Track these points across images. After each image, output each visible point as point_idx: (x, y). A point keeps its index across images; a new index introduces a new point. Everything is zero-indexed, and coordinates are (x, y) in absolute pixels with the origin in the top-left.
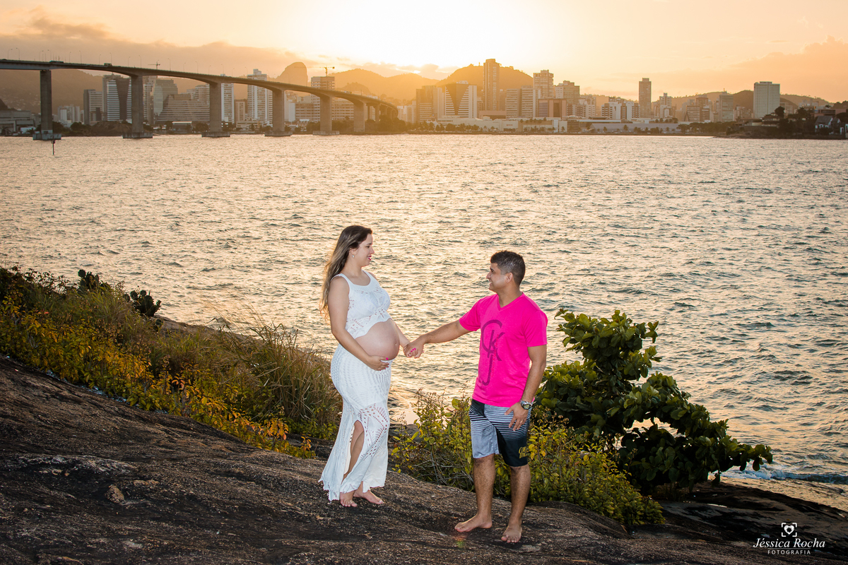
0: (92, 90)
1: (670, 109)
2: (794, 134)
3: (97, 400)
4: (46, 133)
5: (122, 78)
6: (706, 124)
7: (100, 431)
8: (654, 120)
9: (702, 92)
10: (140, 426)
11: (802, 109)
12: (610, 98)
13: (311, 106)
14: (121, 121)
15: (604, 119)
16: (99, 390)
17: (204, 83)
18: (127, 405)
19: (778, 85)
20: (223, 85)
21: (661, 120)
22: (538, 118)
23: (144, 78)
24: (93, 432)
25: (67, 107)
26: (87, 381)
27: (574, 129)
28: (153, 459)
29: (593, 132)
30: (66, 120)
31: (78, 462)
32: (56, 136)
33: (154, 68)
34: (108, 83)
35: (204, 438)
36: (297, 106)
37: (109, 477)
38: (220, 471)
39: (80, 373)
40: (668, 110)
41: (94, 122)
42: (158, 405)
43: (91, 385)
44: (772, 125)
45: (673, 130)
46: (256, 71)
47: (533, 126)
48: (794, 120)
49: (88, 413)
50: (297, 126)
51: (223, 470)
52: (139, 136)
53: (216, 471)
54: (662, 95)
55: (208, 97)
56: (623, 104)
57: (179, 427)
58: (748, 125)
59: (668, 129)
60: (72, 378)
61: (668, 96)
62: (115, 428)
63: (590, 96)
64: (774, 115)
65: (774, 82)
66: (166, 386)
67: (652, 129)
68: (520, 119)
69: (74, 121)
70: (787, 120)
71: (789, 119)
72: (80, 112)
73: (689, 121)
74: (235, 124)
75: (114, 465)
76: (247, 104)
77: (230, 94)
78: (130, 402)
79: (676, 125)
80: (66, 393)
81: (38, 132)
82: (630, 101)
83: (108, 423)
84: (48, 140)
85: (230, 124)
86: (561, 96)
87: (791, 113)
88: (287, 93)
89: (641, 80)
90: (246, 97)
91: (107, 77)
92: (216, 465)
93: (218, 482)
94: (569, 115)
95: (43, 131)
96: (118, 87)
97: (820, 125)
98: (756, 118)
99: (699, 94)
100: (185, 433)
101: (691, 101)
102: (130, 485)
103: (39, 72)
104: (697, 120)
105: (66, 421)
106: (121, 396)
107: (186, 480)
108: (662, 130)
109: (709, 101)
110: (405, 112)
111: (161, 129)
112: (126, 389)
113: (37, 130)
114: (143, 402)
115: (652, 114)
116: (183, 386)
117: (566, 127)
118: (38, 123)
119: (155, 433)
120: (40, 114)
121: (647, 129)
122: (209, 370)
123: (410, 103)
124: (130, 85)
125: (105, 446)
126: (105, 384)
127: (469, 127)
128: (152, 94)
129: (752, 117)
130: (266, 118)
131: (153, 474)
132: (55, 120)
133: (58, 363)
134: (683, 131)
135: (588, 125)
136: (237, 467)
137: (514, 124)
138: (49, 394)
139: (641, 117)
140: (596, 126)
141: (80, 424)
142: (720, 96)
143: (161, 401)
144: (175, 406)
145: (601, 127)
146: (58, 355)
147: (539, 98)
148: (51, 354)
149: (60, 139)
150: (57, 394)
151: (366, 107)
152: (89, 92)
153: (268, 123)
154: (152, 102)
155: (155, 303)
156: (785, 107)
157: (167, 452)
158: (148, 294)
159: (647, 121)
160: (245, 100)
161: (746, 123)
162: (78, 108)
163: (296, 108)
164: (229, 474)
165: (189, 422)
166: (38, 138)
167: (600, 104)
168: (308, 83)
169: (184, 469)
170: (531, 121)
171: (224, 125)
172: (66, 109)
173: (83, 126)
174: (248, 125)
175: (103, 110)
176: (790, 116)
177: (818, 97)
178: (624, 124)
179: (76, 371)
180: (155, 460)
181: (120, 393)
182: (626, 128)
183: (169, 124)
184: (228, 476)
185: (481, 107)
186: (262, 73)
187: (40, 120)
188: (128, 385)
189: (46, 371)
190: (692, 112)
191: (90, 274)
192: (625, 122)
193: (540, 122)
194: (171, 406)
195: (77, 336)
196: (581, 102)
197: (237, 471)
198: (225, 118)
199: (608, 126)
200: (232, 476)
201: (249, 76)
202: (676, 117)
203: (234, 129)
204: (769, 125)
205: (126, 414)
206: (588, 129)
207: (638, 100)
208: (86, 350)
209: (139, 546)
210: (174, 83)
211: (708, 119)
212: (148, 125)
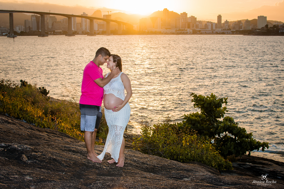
0: (27, 20)
1: (228, 25)
2: (272, 34)
3: (22, 123)
4: (12, 35)
5: (38, 16)
6: (241, 31)
7: (22, 135)
8: (223, 29)
10: (38, 133)
11: (275, 25)
12: (207, 22)
13: (103, 25)
14: (37, 31)
15: (205, 29)
16: (25, 121)
17: (66, 17)
18: (35, 126)
19: (266, 17)
20: (72, 18)
21: (225, 29)
22: (182, 29)
23: (45, 16)
24: (20, 135)
25: (19, 26)
26: (20, 117)
27: (195, 32)
28: (41, 145)
29: (201, 34)
30: (18, 30)
31: (11, 145)
32: (15, 36)
33: (49, 12)
34: (33, 17)
35: (62, 138)
36: (98, 25)
37: (22, 151)
38: (66, 149)
39: (18, 114)
40: (227, 26)
41: (28, 31)
42: (46, 126)
43: (22, 119)
44: (264, 31)
45: (229, 33)
46: (84, 13)
47: (180, 32)
48: (272, 29)
49: (18, 128)
50: (98, 32)
51: (67, 149)
52: (43, 35)
53: (65, 149)
54: (226, 21)
55: (67, 22)
56: (212, 24)
57: (53, 134)
58: (256, 31)
59: (227, 32)
60: (15, 117)
61: (228, 21)
62: (28, 134)
63: (200, 21)
64: (265, 27)
65: (265, 16)
66: (49, 119)
67: (222, 32)
68: (176, 29)
69: (21, 31)
70: (269, 29)
71: (270, 29)
72: (23, 27)
73: (235, 29)
74: (77, 31)
75: (25, 147)
76: (81, 24)
77: (75, 21)
78: (36, 125)
79: (231, 31)
80: (10, 121)
81: (9, 35)
82: (214, 23)
83: (25, 132)
84: (12, 37)
85: (75, 31)
86: (190, 21)
87: (271, 27)
88: (95, 20)
89: (218, 15)
90: (80, 22)
91: (32, 16)
92: (65, 147)
93: (65, 154)
94: (193, 28)
95: (10, 34)
96: (36, 19)
97: (281, 31)
98: (258, 28)
99: (238, 20)
100: (55, 136)
101: (236, 23)
102: (30, 155)
103: (9, 14)
104: (237, 29)
105: (9, 131)
106: (33, 123)
107: (52, 153)
108: (225, 33)
109: (242, 22)
110: (136, 27)
111: (51, 33)
112: (35, 120)
113: (8, 34)
114: (41, 125)
115: (222, 27)
116: (55, 119)
117: (192, 32)
118: (9, 31)
119: (43, 136)
120: (9, 28)
121: (220, 32)
122: (66, 114)
123: (137, 24)
124: (40, 18)
125: (23, 140)
126: (27, 119)
127: (158, 32)
128: (48, 21)
129: (257, 28)
130: (87, 29)
131: (40, 150)
132: (15, 30)
133: (9, 111)
134: (233, 33)
135: (200, 31)
136: (73, 148)
137: (174, 31)
138: (4, 121)
139: (218, 28)
140: (202, 32)
141: (15, 132)
142: (246, 21)
143: (47, 125)
144: (52, 126)
145: (204, 32)
146: (10, 108)
147: (182, 22)
148: (7, 108)
149: (16, 37)
150: (7, 121)
152: (26, 21)
153: (88, 31)
154: (48, 24)
155: (47, 91)
156: (269, 24)
157: (46, 142)
158: (45, 88)
159: (220, 30)
160: (80, 23)
161: (255, 30)
162: (23, 26)
163: (98, 26)
164: (70, 151)
165: (57, 132)
166: (9, 37)
167: (204, 24)
168: (102, 17)
169: (52, 149)
170: (180, 30)
171: (73, 32)
173: (24, 32)
174: (81, 32)
175: (31, 27)
176: (271, 28)
177: (280, 21)
178: (212, 31)
179: (16, 114)
180: (42, 145)
181: (32, 122)
182: (213, 32)
183: (54, 32)
184: (69, 151)
185: (162, 25)
186: (86, 14)
187: (9, 30)
188: (35, 119)
189: (5, 114)
190: (236, 27)
191: (24, 81)
192: (212, 30)
193: (183, 30)
194: (51, 126)
195: (17, 101)
196: (197, 23)
197: (73, 149)
198: (73, 29)
199: (207, 32)
200: (71, 151)
201: (81, 15)
202: (230, 28)
203: (76, 33)
204: (263, 31)
205: (33, 129)
206: (200, 32)
207: (217, 22)
208: (20, 106)
209: (31, 179)
210: (56, 17)
211: (242, 29)
212: (47, 32)
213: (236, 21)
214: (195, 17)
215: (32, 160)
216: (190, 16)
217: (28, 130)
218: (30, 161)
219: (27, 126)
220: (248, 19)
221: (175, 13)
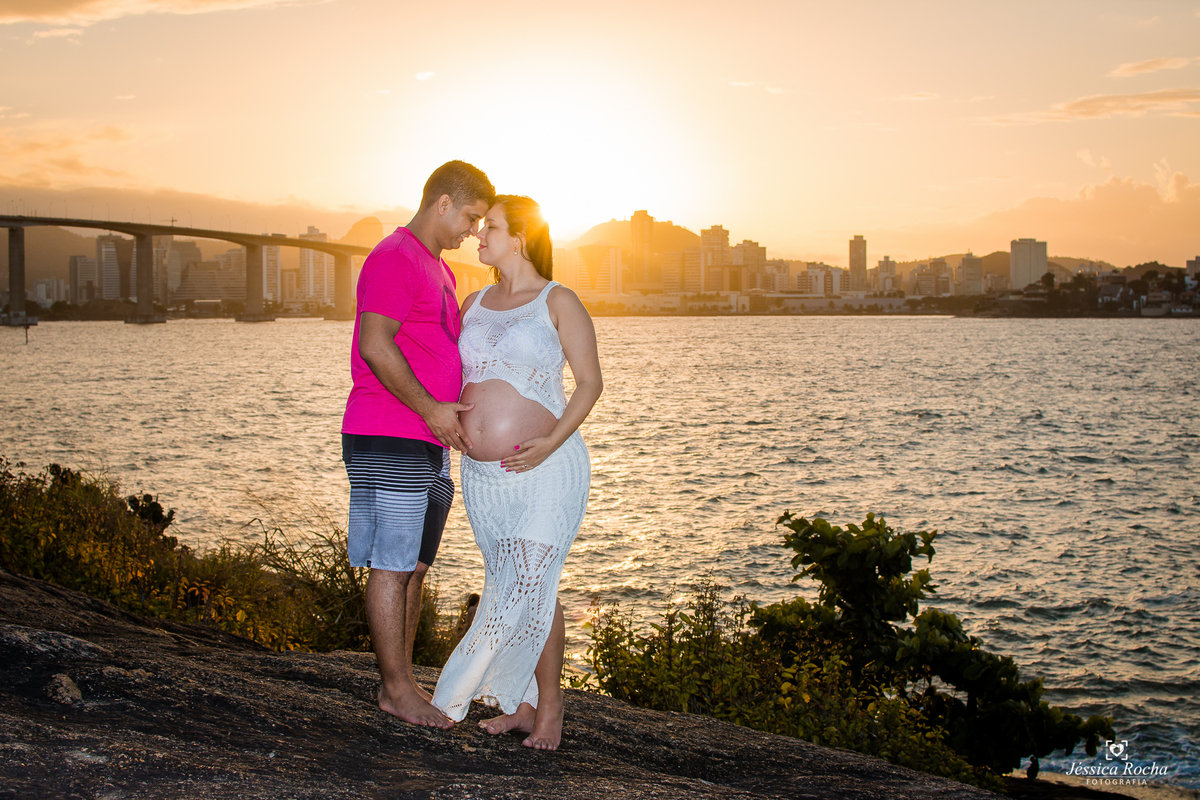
0: (81, 257)
1: (893, 279)
2: (1069, 311)
4: (17, 316)
5: (124, 240)
6: (944, 298)
8: (872, 293)
9: (937, 255)
11: (1080, 275)
12: (809, 264)
14: (121, 300)
15: (801, 293)
17: (239, 246)
19: (1044, 245)
20: (265, 248)
22: (708, 293)
23: (155, 238)
27: (759, 307)
29: (786, 312)
30: (44, 298)
32: (30, 320)
33: (169, 224)
34: (103, 246)
37: (54, 660)
40: (891, 280)
41: (83, 300)
44: (1038, 299)
45: (899, 307)
46: (311, 229)
47: (701, 304)
48: (1068, 291)
52: (146, 320)
54: (883, 260)
55: (244, 265)
56: (827, 271)
58: (1004, 298)
59: (891, 306)
63: (781, 261)
64: (1041, 284)
65: (1039, 239)
67: (869, 307)
68: (683, 293)
69: (56, 300)
70: (1058, 291)
71: (1062, 291)
72: (65, 287)
73: (920, 294)
74: (282, 303)
76: (299, 274)
77: (275, 262)
79: (903, 300)
81: (5, 315)
82: (837, 269)
84: (20, 325)
85: (275, 303)
86: (741, 262)
87: (1063, 281)
88: (356, 260)
89: (853, 239)
90: (297, 266)
91: (102, 239)
94: (751, 288)
95: (11, 313)
96: (118, 252)
97: (1105, 298)
98: (1018, 288)
99: (933, 257)
101: (923, 267)
102: (95, 675)
103: (7, 230)
104: (931, 293)
108: (882, 308)
109: (948, 266)
111: (178, 311)
113: (4, 312)
115: (868, 286)
117: (747, 304)
118: (5, 302)
120: (8, 290)
121: (861, 306)
124: (135, 250)
127: (612, 306)
128: (165, 261)
129: (1009, 287)
130: (326, 294)
132: (29, 298)
134: (913, 308)
135: (779, 301)
137: (675, 301)
139: (853, 289)
140: (790, 303)
145: (797, 304)
147: (710, 264)
149: (36, 324)
152: (78, 259)
153: (329, 302)
154: (166, 273)
155: (165, 513)
156: (1055, 273)
158: (154, 500)
159: (861, 295)
160: (296, 270)
161: (1001, 296)
162: (62, 282)
166: (6, 323)
167: (795, 273)
170: (699, 297)
171: (267, 305)
172: (44, 282)
173: (69, 307)
174: (301, 305)
175: (96, 284)
176: (1063, 285)
177: (1100, 259)
178: (829, 300)
182: (831, 305)
183: (190, 304)
185: (628, 278)
186: (321, 232)
187: (8, 297)
188: (116, 591)
190: (924, 283)
191: (67, 472)
192: (830, 297)
193: (710, 298)
196: (768, 270)
198: (267, 295)
199: (807, 304)
201: (301, 236)
202: (902, 289)
203: (281, 310)
204: (1033, 299)
205: (105, 609)
206: (779, 307)
207: (848, 266)
208: (48, 540)
209: (101, 760)
210: (197, 246)
211: (947, 292)
212: (160, 304)
213: (925, 261)
214: (760, 246)
215: (106, 698)
216: (741, 242)
217: (83, 613)
218: (95, 703)
219: (80, 599)
220: (974, 254)
221: (678, 228)
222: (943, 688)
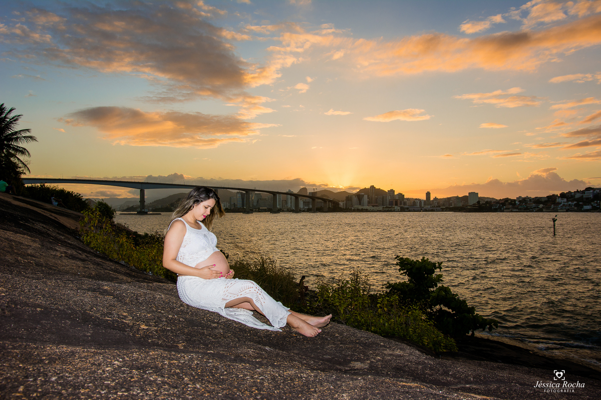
2: (484, 211)
5: (243, 193)
6: (451, 207)
11: (487, 201)
12: (415, 199)
13: (309, 202)
14: (242, 208)
15: (413, 206)
17: (271, 194)
19: (477, 194)
20: (278, 195)
21: (435, 206)
22: (389, 206)
23: (251, 192)
27: (403, 210)
29: (409, 211)
33: (254, 189)
34: (237, 194)
36: (304, 202)
40: (437, 203)
41: (233, 208)
45: (439, 210)
46: (289, 190)
47: (388, 209)
50: (303, 210)
52: (248, 213)
54: (435, 198)
55: (272, 199)
56: (420, 201)
58: (467, 207)
59: (437, 210)
61: (437, 198)
63: (408, 198)
64: (477, 204)
65: (476, 192)
67: (431, 210)
68: (383, 206)
70: (481, 205)
73: (445, 206)
74: (282, 209)
76: (286, 202)
77: (280, 198)
79: (440, 208)
82: (423, 200)
85: (280, 209)
86: (398, 199)
88: (300, 198)
89: (427, 192)
90: (286, 199)
91: (237, 192)
94: (400, 205)
96: (241, 196)
97: (494, 207)
98: (470, 205)
99: (448, 197)
101: (445, 200)
104: (447, 206)
108: (435, 210)
109: (452, 199)
110: (342, 204)
111: (256, 210)
115: (431, 205)
117: (399, 209)
121: (429, 210)
123: (344, 201)
124: (245, 195)
127: (365, 210)
128: (253, 198)
129: (468, 205)
130: (293, 206)
134: (443, 210)
135: (408, 208)
137: (381, 208)
139: (427, 205)
140: (410, 209)
142: (456, 198)
145: (412, 209)
147: (390, 199)
151: (328, 202)
152: (232, 198)
153: (293, 208)
154: (253, 201)
156: (481, 201)
159: (429, 207)
162: (227, 203)
167: (412, 201)
168: (308, 194)
170: (387, 207)
171: (278, 209)
174: (286, 209)
175: (236, 204)
176: (483, 204)
177: (492, 197)
182: (421, 209)
183: (259, 209)
185: (369, 203)
186: (291, 191)
190: (446, 204)
192: (421, 207)
193: (390, 208)
196: (405, 200)
198: (278, 207)
199: (415, 209)
201: (287, 192)
202: (440, 205)
204: (475, 207)
207: (426, 199)
210: (261, 194)
212: (251, 209)
213: (446, 198)
214: (403, 194)
216: (398, 194)
220: (459, 196)
221: (382, 190)
222: (444, 308)
